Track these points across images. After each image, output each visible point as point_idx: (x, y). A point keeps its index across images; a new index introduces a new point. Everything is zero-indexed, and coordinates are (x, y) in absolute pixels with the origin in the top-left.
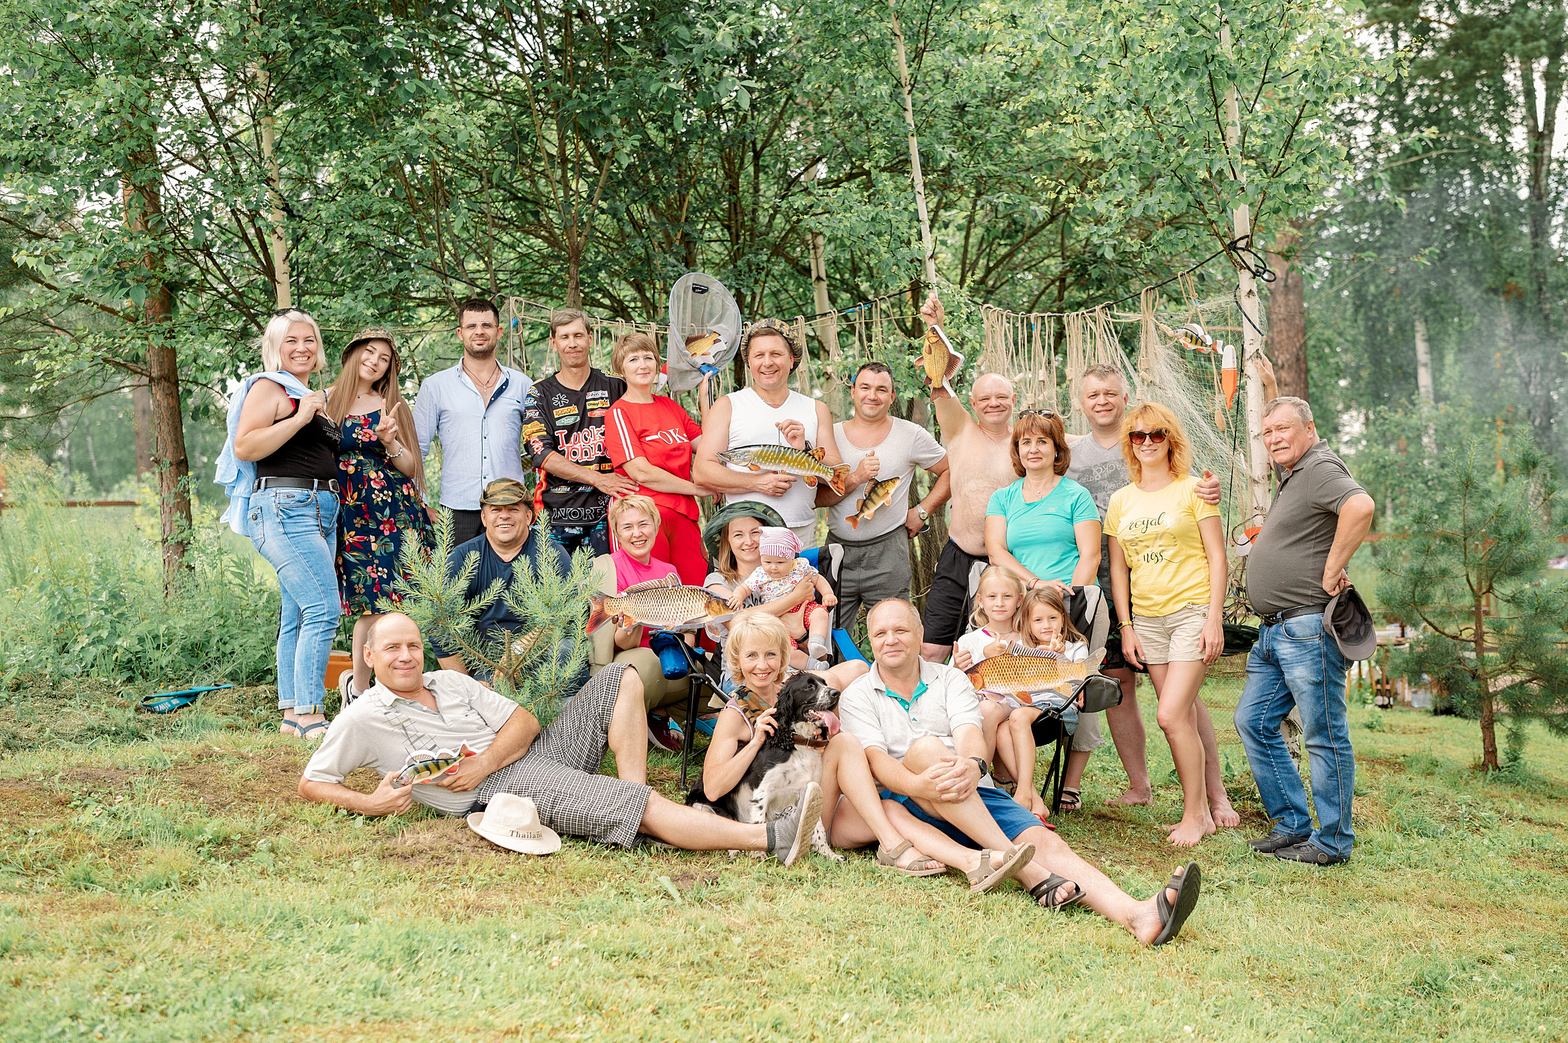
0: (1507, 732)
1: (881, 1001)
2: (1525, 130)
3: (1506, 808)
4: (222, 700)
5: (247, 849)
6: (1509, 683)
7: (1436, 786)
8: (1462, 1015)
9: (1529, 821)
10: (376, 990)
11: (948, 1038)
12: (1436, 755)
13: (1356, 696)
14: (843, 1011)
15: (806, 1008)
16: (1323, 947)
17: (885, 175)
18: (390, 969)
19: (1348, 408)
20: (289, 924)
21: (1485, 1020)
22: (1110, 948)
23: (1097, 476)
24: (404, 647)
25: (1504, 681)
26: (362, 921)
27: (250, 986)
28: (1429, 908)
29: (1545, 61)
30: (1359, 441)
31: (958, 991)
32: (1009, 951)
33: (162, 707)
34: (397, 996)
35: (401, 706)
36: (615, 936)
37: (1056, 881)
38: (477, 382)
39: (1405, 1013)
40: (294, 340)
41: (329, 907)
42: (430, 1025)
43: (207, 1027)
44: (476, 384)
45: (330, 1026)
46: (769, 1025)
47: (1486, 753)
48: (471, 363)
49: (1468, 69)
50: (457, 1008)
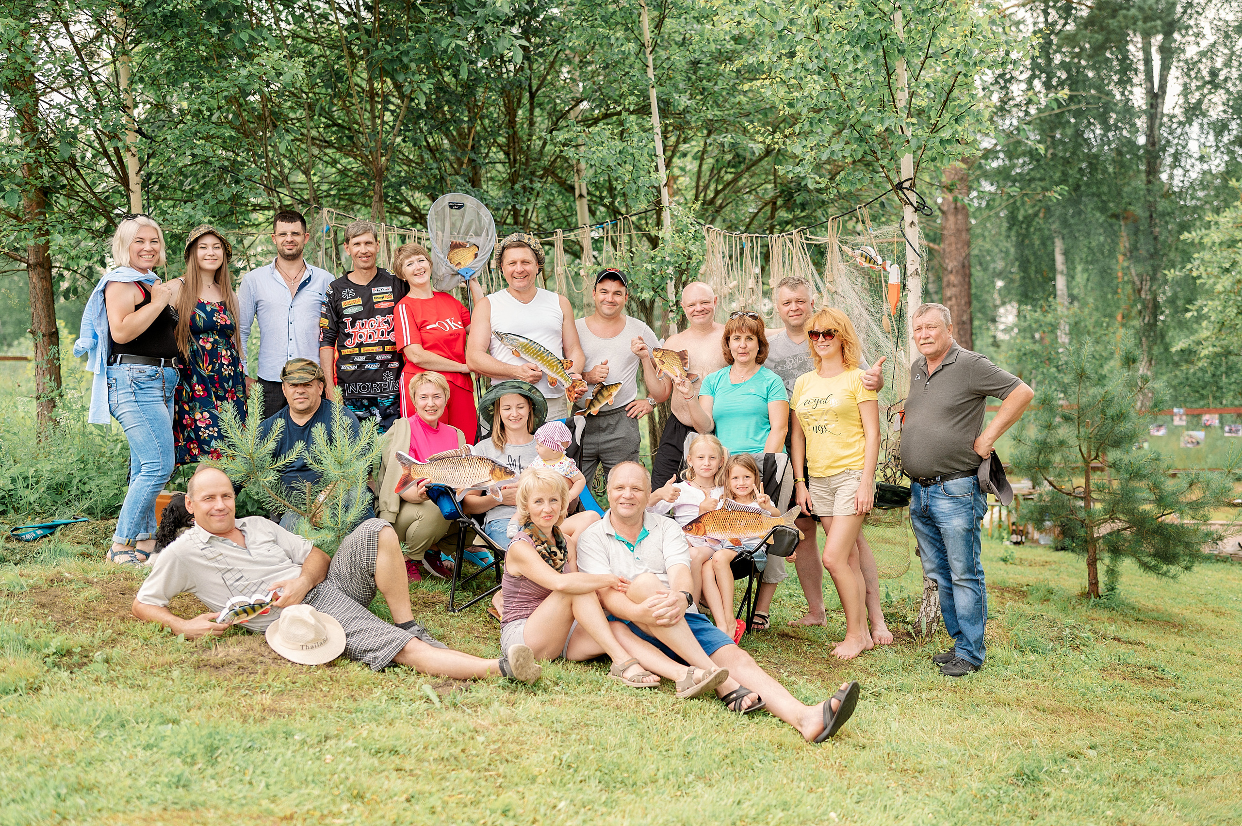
0: (1105, 568)
1: (592, 789)
2: (1144, 91)
3: (1101, 628)
4: (79, 531)
5: (85, 659)
6: (1109, 530)
7: (1051, 611)
8: (1050, 801)
9: (1119, 640)
10: (181, 783)
11: (644, 822)
12: (1052, 585)
13: (996, 535)
14: (560, 800)
15: (531, 797)
16: (948, 745)
17: (633, 117)
18: (193, 764)
19: (1004, 303)
20: (114, 724)
21: (1067, 805)
22: (780, 746)
23: (789, 366)
24: (219, 498)
25: (1104, 530)
26: (175, 722)
27: (73, 780)
28: (1034, 711)
29: (1160, 37)
30: (1012, 329)
31: (656, 781)
32: (698, 748)
33: (28, 537)
34: (195, 787)
35: (214, 542)
36: (383, 735)
37: (743, 692)
38: (286, 277)
39: (1006, 800)
40: (141, 241)
41: (148, 710)
42: (220, 813)
43: (32, 816)
44: (285, 279)
45: (137, 814)
46: (499, 812)
47: (1090, 584)
48: (282, 263)
49: (1100, 41)
50: (245, 797)
